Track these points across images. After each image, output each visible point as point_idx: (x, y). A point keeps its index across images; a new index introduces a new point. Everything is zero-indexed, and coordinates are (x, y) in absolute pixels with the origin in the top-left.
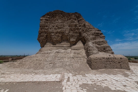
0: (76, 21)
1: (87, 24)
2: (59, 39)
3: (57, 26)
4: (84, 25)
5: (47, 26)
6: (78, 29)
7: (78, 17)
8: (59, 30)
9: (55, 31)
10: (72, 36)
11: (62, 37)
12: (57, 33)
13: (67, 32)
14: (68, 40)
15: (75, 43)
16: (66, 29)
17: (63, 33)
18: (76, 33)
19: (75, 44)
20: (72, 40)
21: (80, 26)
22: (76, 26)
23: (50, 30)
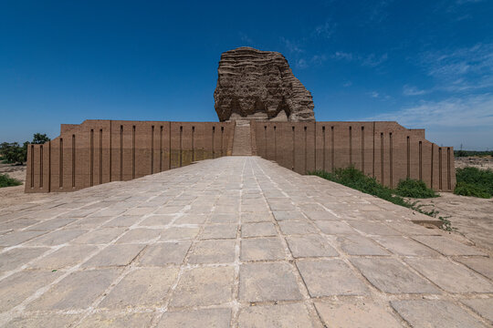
0: (277, 78)
1: (294, 84)
2: (251, 107)
3: (247, 87)
4: (291, 86)
5: (232, 87)
6: (280, 91)
7: (282, 69)
8: (252, 94)
9: (245, 95)
10: (271, 103)
11: (255, 105)
12: (247, 98)
13: (263, 97)
14: (264, 110)
15: (274, 114)
16: (262, 92)
17: (257, 98)
18: (278, 97)
19: (274, 117)
20: (270, 109)
21: (284, 86)
22: (277, 85)
23: (238, 94)
